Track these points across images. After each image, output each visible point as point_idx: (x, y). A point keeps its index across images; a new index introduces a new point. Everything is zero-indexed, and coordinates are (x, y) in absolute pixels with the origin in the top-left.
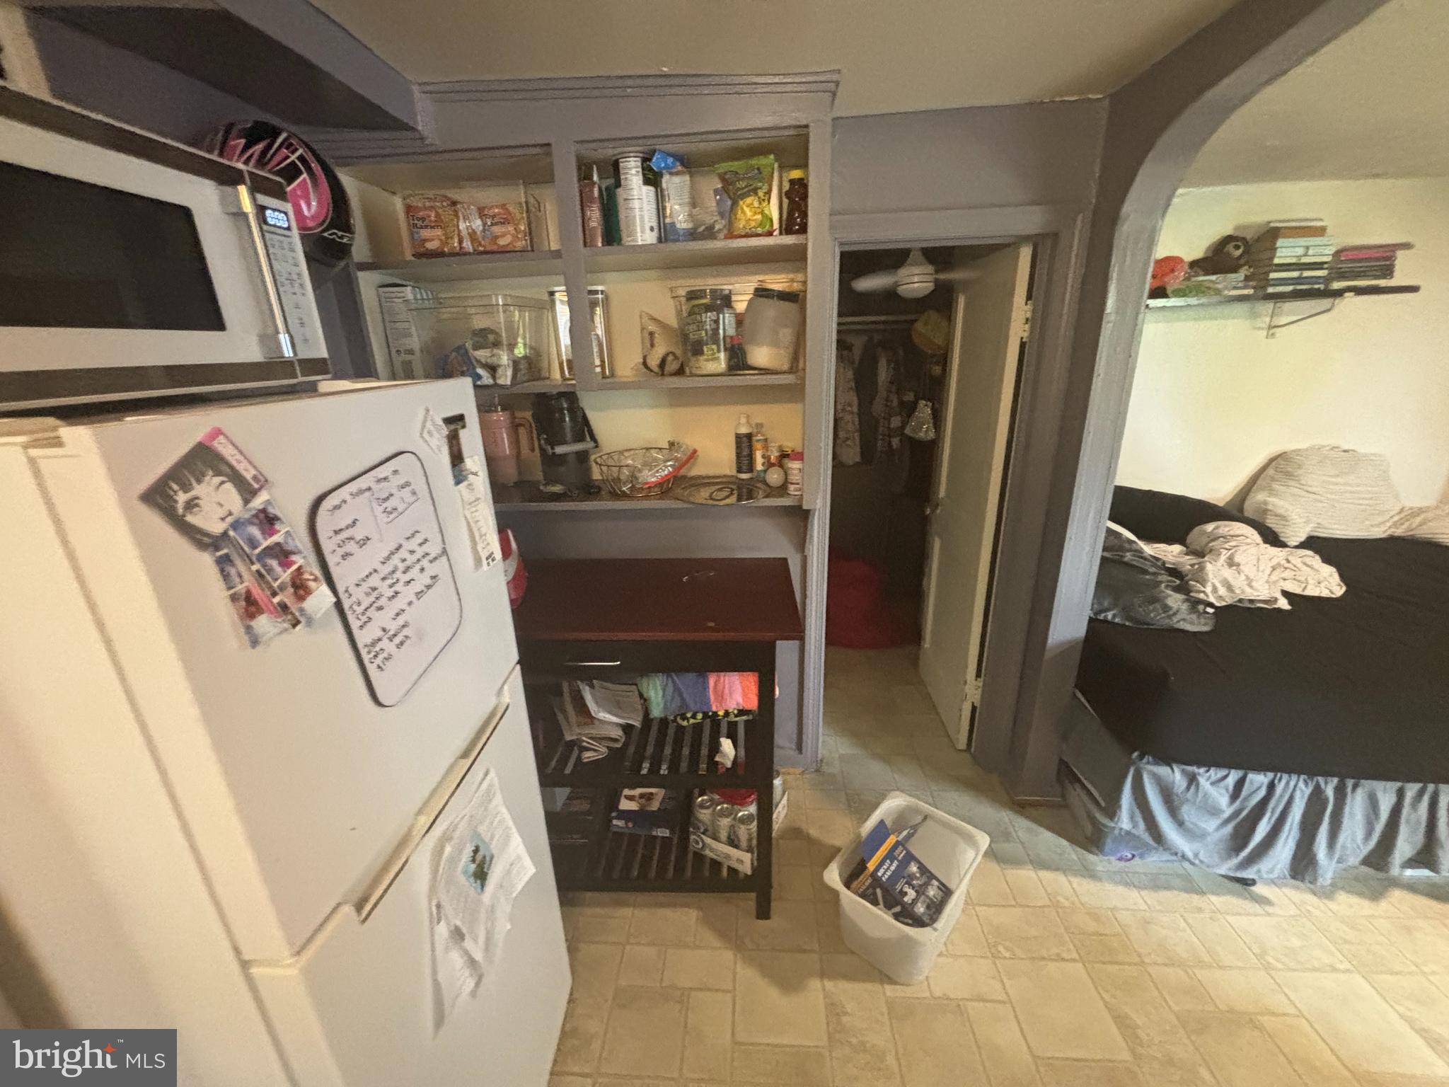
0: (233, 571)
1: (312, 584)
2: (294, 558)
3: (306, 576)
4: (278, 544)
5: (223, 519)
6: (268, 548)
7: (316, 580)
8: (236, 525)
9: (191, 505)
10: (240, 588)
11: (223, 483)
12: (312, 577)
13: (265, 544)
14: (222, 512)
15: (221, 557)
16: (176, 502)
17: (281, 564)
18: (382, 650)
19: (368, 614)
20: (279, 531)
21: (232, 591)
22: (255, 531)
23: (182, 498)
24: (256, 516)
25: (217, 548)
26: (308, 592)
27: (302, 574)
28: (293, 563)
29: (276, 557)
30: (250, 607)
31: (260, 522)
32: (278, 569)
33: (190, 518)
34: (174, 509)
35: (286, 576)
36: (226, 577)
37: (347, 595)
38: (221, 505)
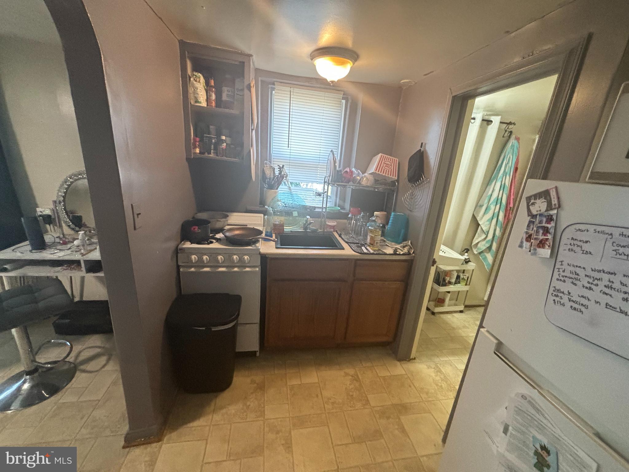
0: (532, 227)
1: (547, 247)
2: (548, 235)
3: (548, 243)
4: (548, 228)
5: (537, 211)
6: (544, 226)
7: (549, 246)
8: (541, 215)
9: (533, 204)
10: (530, 232)
11: (545, 202)
12: (549, 245)
13: (544, 225)
14: (539, 209)
15: (532, 221)
16: (531, 201)
17: (543, 234)
18: (561, 297)
19: (566, 279)
20: (551, 224)
21: (527, 231)
22: (544, 220)
23: (532, 201)
24: (548, 216)
25: (532, 218)
26: (543, 247)
27: (547, 241)
28: (547, 236)
29: (544, 231)
30: (529, 238)
31: (548, 219)
32: (541, 234)
33: (531, 207)
34: (529, 203)
35: (541, 237)
36: (528, 226)
37: (560, 263)
38: (540, 207)
